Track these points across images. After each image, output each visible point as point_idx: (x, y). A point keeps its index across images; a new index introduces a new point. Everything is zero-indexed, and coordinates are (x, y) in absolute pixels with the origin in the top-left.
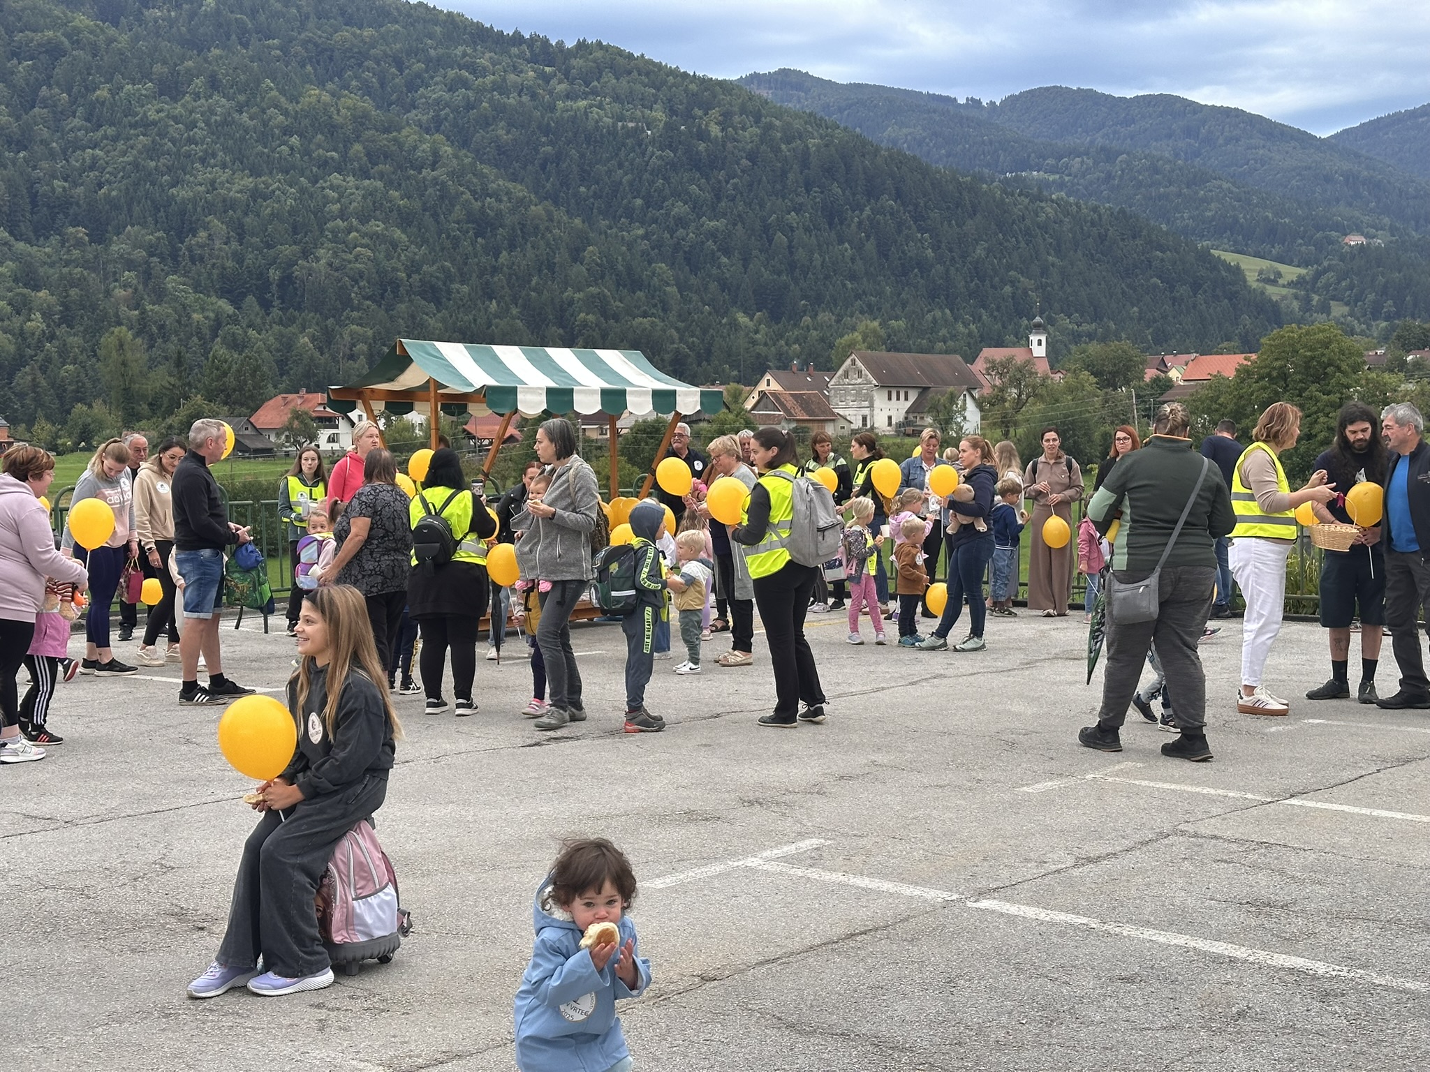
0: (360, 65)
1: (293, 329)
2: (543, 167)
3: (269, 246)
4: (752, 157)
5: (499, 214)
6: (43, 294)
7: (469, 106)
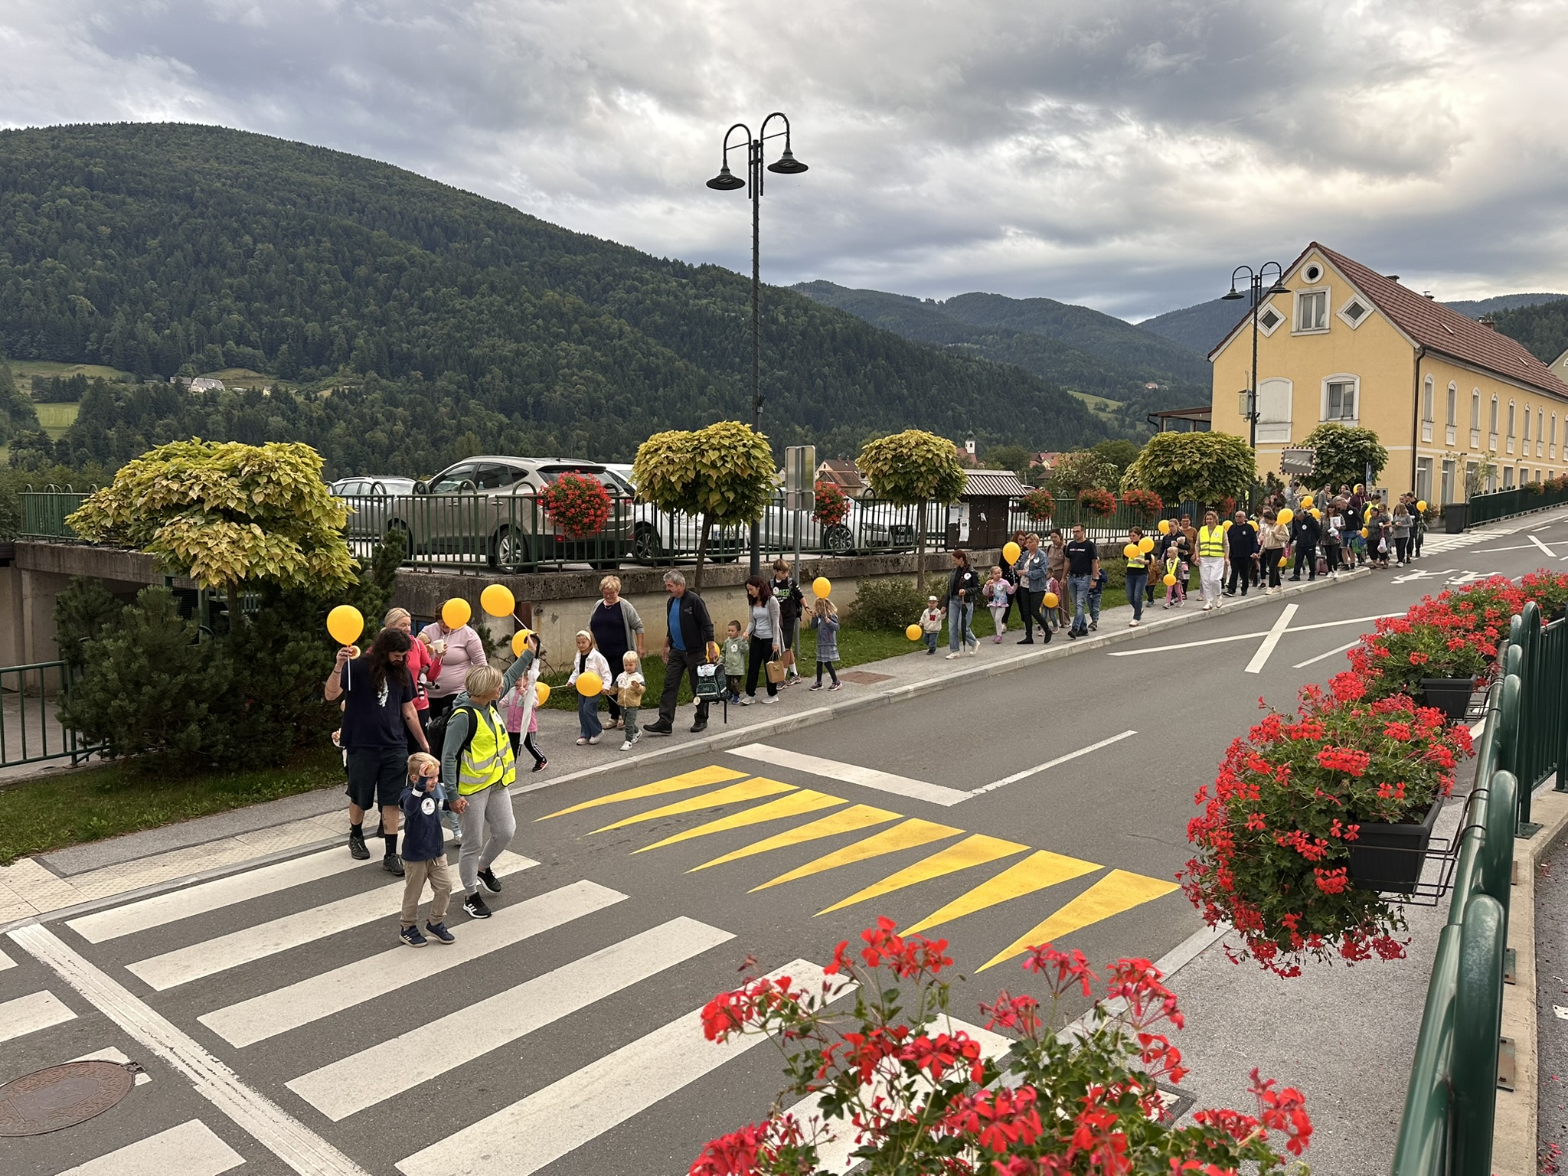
0: (575, 277)
1: (545, 432)
2: (682, 338)
3: (527, 384)
4: (803, 334)
5: (658, 366)
6: (400, 410)
7: (639, 303)
